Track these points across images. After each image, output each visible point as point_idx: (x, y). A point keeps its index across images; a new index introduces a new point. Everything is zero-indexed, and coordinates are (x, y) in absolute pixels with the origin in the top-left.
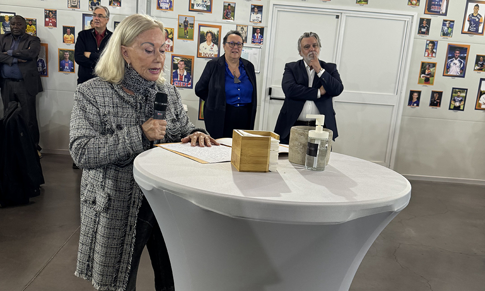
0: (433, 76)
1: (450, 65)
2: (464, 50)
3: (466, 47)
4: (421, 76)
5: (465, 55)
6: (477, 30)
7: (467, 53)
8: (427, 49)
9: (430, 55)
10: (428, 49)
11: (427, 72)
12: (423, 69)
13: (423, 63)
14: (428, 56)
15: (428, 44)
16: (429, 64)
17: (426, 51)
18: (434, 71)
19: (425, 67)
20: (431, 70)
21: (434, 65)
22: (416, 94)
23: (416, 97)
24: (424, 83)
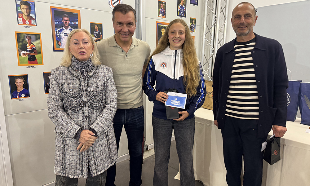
0: (40, 53)
1: (59, 36)
2: (74, 16)
3: (76, 13)
4: (22, 54)
7: (78, 19)
8: (19, 13)
9: (27, 23)
10: (22, 13)
11: (28, 47)
12: (21, 44)
13: (18, 35)
14: (24, 23)
15: (20, 6)
16: (29, 35)
17: (18, 17)
18: (40, 45)
19: (23, 40)
20: (35, 43)
21: (37, 37)
22: (20, 79)
23: (21, 84)
24: (28, 63)
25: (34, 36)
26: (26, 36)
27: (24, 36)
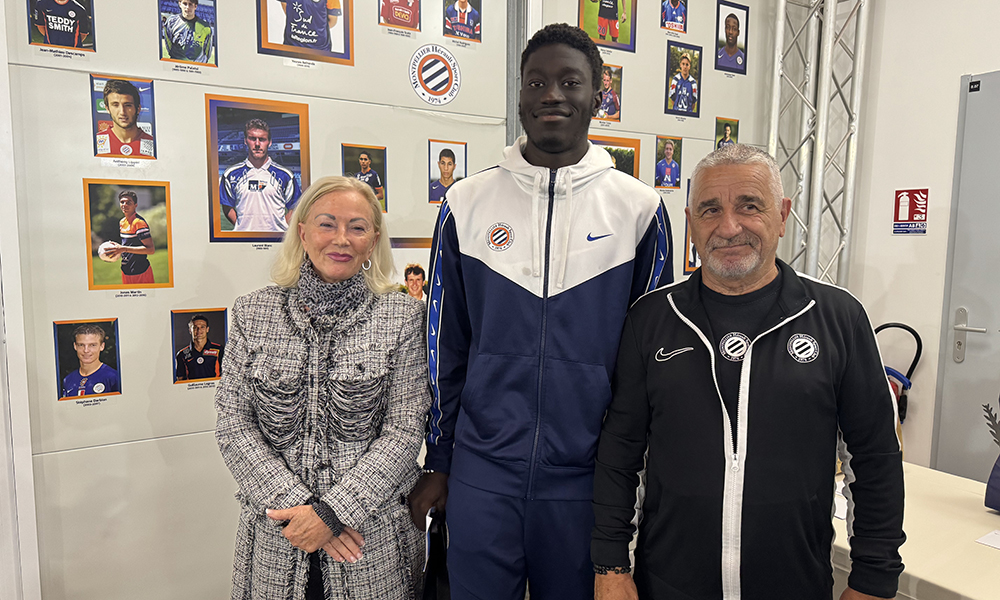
0: (164, 247)
1: (232, 190)
2: (285, 125)
3: (294, 112)
4: (102, 249)
5: (296, 146)
6: (324, 43)
7: (301, 135)
8: (97, 119)
9: (126, 149)
10: (109, 118)
11: (125, 228)
12: (100, 217)
14: (115, 150)
15: (104, 95)
16: (130, 190)
17: (96, 132)
18: (164, 222)
20: (149, 216)
22: (90, 335)
23: (93, 349)
24: (121, 281)
25: (146, 193)
26: (119, 191)
27: (113, 195)
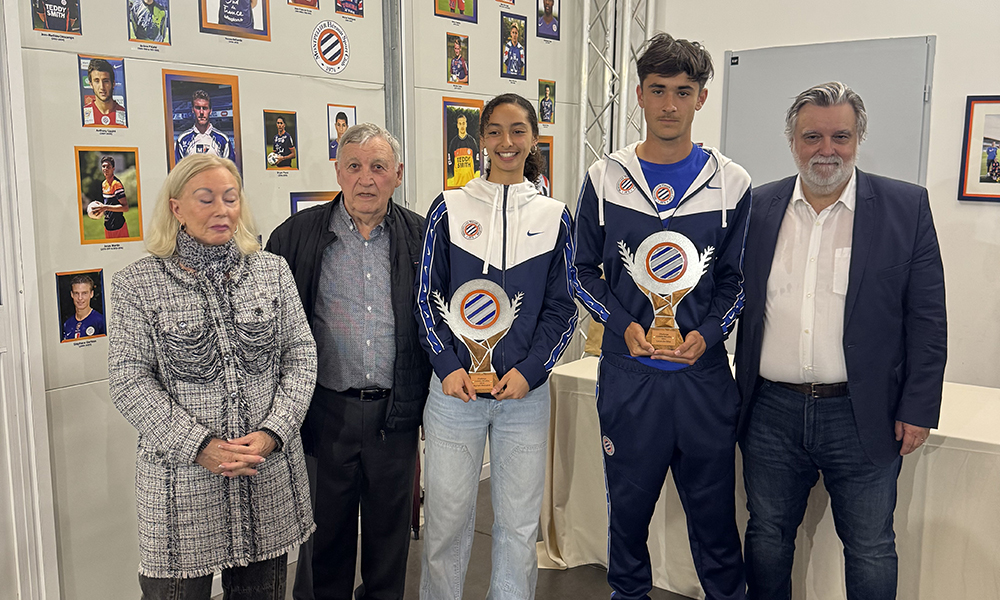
0: (135, 205)
1: (184, 151)
2: (221, 94)
4: (89, 210)
5: (230, 113)
6: (248, 21)
7: (233, 104)
8: (85, 93)
9: (106, 120)
10: (92, 92)
11: (107, 190)
12: (88, 180)
13: (83, 156)
14: (98, 122)
15: (88, 73)
16: (108, 155)
17: (83, 105)
18: (134, 183)
19: (95, 169)
20: (123, 177)
21: (129, 159)
22: (83, 284)
23: (85, 297)
24: (104, 236)
25: (121, 158)
